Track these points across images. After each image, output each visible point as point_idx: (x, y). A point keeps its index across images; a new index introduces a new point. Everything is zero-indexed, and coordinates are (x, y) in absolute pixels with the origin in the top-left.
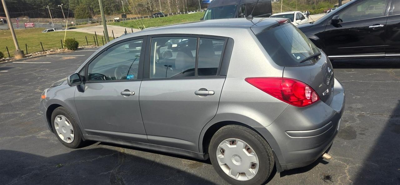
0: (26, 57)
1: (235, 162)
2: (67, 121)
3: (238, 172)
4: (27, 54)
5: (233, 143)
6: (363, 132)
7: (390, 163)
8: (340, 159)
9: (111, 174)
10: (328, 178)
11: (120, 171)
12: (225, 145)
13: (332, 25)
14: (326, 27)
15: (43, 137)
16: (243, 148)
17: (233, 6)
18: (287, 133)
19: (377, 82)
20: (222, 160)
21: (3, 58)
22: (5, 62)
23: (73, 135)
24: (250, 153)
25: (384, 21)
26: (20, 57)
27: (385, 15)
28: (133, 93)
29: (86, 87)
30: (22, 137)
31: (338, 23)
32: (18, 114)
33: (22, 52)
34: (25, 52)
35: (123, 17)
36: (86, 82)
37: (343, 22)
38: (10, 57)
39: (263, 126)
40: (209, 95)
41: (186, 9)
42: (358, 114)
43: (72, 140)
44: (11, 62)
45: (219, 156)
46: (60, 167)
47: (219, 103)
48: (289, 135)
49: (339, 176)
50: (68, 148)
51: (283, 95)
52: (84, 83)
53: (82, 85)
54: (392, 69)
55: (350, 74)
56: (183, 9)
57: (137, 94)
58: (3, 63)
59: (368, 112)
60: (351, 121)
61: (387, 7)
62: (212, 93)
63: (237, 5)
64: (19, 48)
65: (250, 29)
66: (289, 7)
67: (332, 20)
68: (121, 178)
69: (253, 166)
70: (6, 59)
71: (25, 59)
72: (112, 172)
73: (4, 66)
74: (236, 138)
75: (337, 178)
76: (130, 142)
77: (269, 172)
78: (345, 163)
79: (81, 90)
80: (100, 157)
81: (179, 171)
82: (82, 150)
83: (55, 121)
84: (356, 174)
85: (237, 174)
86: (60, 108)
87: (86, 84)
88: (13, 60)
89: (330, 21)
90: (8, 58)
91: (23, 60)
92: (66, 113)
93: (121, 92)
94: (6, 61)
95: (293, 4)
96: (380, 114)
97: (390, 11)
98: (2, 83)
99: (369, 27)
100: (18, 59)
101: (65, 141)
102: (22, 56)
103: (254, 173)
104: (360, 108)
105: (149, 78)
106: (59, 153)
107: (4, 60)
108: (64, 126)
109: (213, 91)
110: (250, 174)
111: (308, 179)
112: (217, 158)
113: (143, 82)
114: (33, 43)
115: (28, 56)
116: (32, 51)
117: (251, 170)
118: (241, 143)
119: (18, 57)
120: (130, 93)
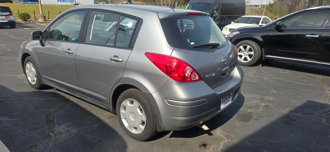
0: (47, 21)
1: (131, 118)
2: (33, 67)
3: (133, 127)
4: (49, 19)
5: (132, 102)
6: (258, 118)
7: (261, 145)
8: (223, 134)
9: (49, 112)
10: (204, 145)
11: (57, 111)
12: (127, 103)
13: (276, 30)
14: (270, 30)
15: (21, 78)
16: (137, 108)
17: (209, 4)
18: (167, 101)
19: (301, 83)
20: (123, 114)
21: (30, 20)
22: (30, 22)
23: (36, 79)
24: (141, 113)
25: (320, 33)
26: (42, 20)
27: (321, 28)
28: (72, 52)
29: (47, 43)
30: (8, 75)
31: (281, 29)
32: (16, 59)
33: (44, 17)
34: (47, 17)
35: (129, 1)
36: (47, 39)
37: (286, 29)
38: (35, 19)
39: (150, 92)
40: (119, 61)
41: (183, 2)
42: (265, 105)
43: (35, 82)
44: (35, 23)
45: (122, 111)
46: (19, 100)
47: (125, 69)
48: (168, 103)
49: (214, 146)
50: (32, 88)
51: (167, 70)
52: (46, 40)
53: (44, 41)
54: (321, 76)
55: (283, 73)
56: (180, 2)
57: (75, 53)
58: (29, 23)
59: (274, 105)
60: (255, 109)
61: (326, 21)
62: (121, 60)
63: (213, 3)
64: (42, 13)
65: (157, 13)
66: (272, 13)
67: (276, 26)
68: (55, 116)
69: (143, 123)
70: (32, 20)
71: (45, 23)
72: (52, 110)
73: (29, 25)
74: (134, 99)
75: (211, 147)
76: (69, 91)
77: (152, 130)
78: (225, 138)
79: (43, 45)
80: (51, 98)
81: (98, 119)
82: (41, 91)
83: (26, 66)
84: (228, 147)
85: (132, 128)
86: (29, 57)
87: (47, 41)
88: (37, 22)
89: (274, 26)
90: (33, 20)
91: (44, 23)
92: (32, 61)
93: (65, 50)
94: (32, 22)
95: (276, 11)
96: (282, 108)
97: (327, 25)
98: (19, 37)
99: (306, 36)
100: (40, 22)
101: (31, 82)
102: (44, 20)
103: (143, 129)
104: (270, 101)
105: (85, 42)
106: (25, 91)
107: (31, 21)
108: (31, 71)
109: (121, 59)
110: (141, 129)
111: (189, 143)
112: (121, 112)
113: (80, 44)
114: (56, 12)
115: (48, 21)
116: (53, 17)
117: (141, 126)
118: (136, 103)
119: (41, 20)
120: (70, 51)
